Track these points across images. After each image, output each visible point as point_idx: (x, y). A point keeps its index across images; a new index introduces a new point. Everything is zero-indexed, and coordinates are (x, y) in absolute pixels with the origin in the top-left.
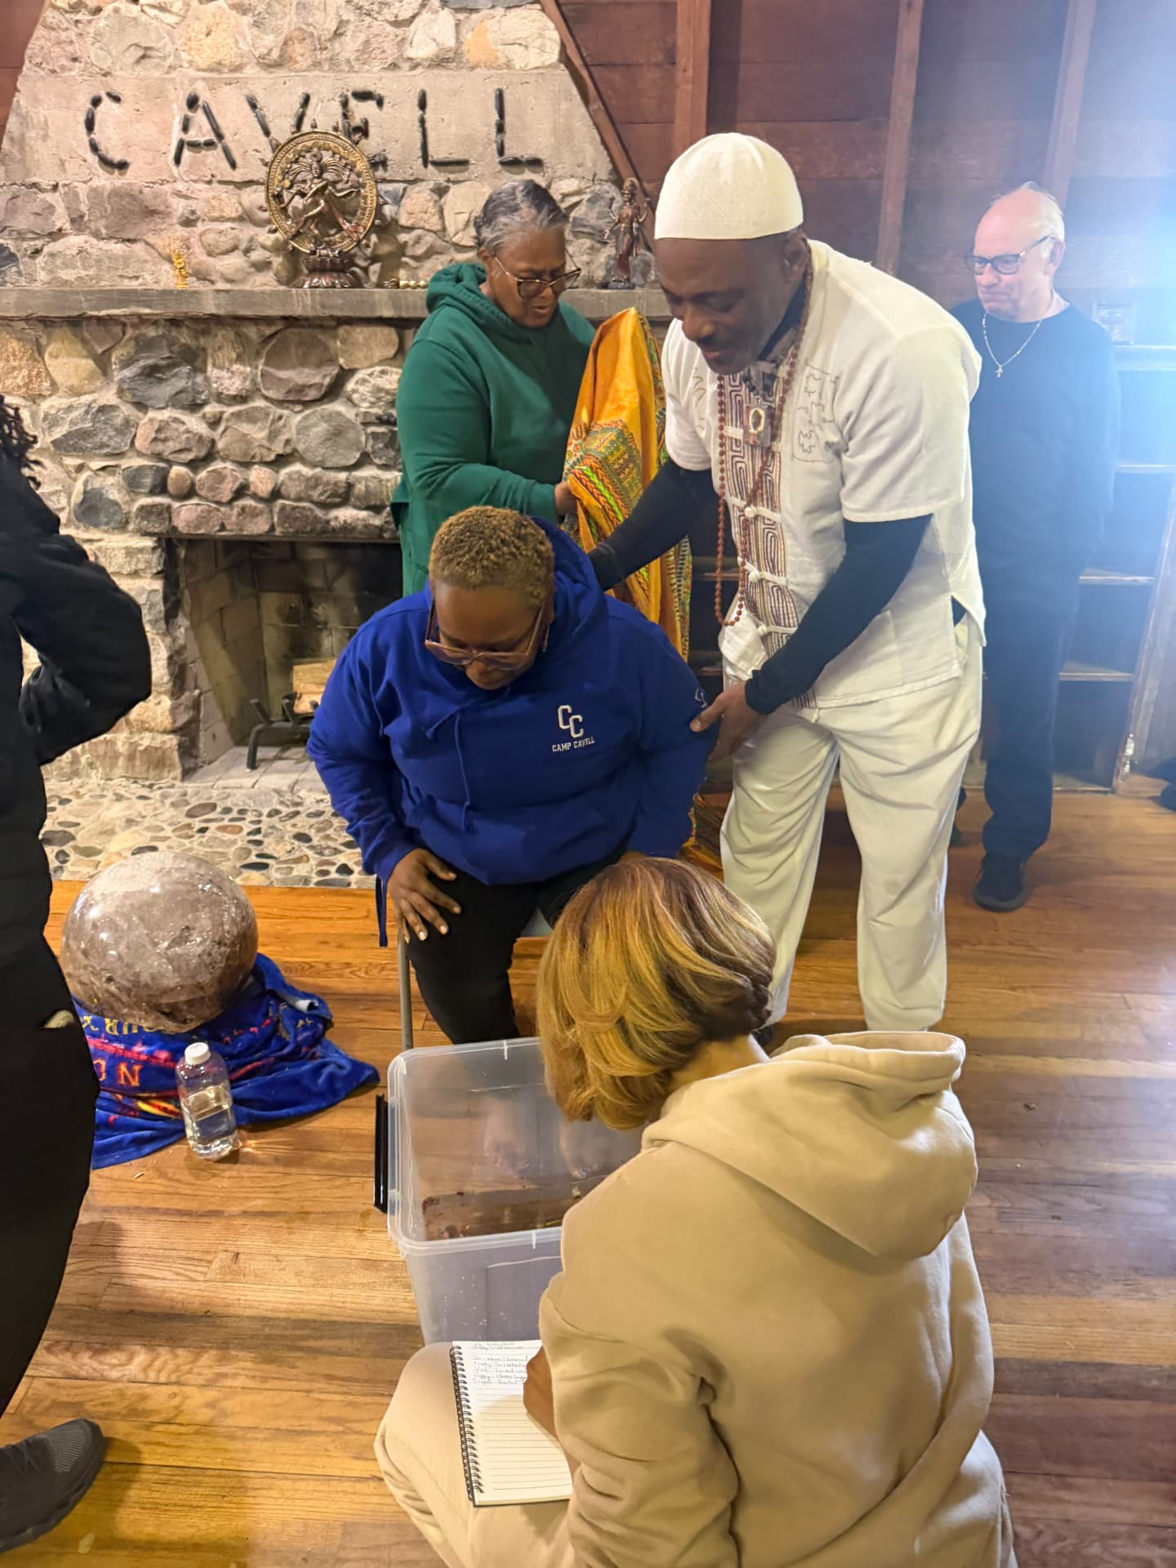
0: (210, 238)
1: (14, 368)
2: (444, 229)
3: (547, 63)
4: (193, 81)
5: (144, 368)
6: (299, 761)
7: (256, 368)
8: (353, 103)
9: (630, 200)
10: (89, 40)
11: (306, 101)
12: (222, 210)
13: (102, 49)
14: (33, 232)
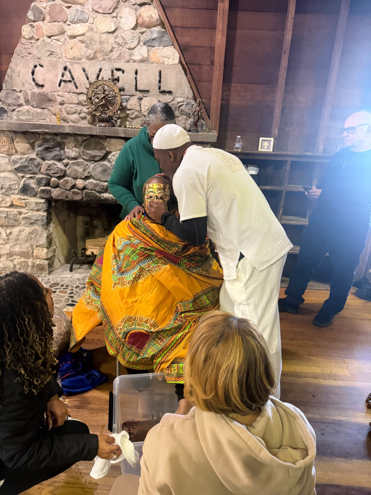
0: (68, 109)
1: (4, 146)
2: (141, 110)
3: (175, 63)
4: (66, 62)
5: (45, 147)
6: (86, 270)
7: (81, 149)
8: (115, 71)
9: (198, 106)
10: (34, 48)
11: (101, 70)
12: (72, 101)
13: (38, 51)
14: (13, 104)
